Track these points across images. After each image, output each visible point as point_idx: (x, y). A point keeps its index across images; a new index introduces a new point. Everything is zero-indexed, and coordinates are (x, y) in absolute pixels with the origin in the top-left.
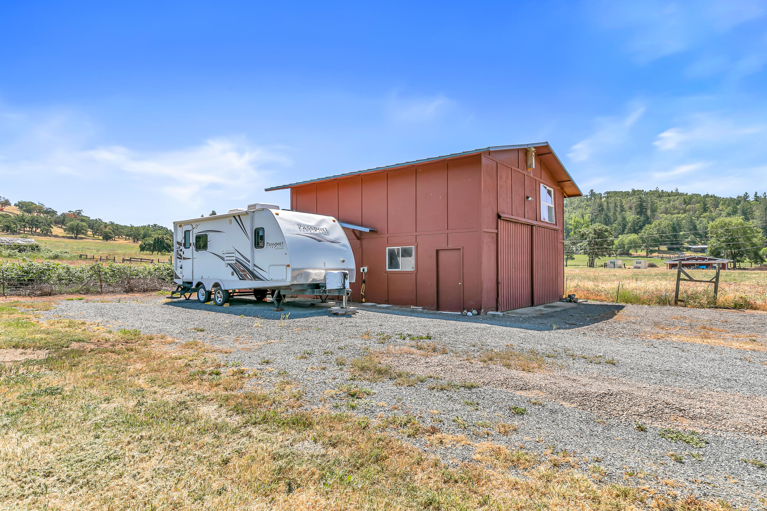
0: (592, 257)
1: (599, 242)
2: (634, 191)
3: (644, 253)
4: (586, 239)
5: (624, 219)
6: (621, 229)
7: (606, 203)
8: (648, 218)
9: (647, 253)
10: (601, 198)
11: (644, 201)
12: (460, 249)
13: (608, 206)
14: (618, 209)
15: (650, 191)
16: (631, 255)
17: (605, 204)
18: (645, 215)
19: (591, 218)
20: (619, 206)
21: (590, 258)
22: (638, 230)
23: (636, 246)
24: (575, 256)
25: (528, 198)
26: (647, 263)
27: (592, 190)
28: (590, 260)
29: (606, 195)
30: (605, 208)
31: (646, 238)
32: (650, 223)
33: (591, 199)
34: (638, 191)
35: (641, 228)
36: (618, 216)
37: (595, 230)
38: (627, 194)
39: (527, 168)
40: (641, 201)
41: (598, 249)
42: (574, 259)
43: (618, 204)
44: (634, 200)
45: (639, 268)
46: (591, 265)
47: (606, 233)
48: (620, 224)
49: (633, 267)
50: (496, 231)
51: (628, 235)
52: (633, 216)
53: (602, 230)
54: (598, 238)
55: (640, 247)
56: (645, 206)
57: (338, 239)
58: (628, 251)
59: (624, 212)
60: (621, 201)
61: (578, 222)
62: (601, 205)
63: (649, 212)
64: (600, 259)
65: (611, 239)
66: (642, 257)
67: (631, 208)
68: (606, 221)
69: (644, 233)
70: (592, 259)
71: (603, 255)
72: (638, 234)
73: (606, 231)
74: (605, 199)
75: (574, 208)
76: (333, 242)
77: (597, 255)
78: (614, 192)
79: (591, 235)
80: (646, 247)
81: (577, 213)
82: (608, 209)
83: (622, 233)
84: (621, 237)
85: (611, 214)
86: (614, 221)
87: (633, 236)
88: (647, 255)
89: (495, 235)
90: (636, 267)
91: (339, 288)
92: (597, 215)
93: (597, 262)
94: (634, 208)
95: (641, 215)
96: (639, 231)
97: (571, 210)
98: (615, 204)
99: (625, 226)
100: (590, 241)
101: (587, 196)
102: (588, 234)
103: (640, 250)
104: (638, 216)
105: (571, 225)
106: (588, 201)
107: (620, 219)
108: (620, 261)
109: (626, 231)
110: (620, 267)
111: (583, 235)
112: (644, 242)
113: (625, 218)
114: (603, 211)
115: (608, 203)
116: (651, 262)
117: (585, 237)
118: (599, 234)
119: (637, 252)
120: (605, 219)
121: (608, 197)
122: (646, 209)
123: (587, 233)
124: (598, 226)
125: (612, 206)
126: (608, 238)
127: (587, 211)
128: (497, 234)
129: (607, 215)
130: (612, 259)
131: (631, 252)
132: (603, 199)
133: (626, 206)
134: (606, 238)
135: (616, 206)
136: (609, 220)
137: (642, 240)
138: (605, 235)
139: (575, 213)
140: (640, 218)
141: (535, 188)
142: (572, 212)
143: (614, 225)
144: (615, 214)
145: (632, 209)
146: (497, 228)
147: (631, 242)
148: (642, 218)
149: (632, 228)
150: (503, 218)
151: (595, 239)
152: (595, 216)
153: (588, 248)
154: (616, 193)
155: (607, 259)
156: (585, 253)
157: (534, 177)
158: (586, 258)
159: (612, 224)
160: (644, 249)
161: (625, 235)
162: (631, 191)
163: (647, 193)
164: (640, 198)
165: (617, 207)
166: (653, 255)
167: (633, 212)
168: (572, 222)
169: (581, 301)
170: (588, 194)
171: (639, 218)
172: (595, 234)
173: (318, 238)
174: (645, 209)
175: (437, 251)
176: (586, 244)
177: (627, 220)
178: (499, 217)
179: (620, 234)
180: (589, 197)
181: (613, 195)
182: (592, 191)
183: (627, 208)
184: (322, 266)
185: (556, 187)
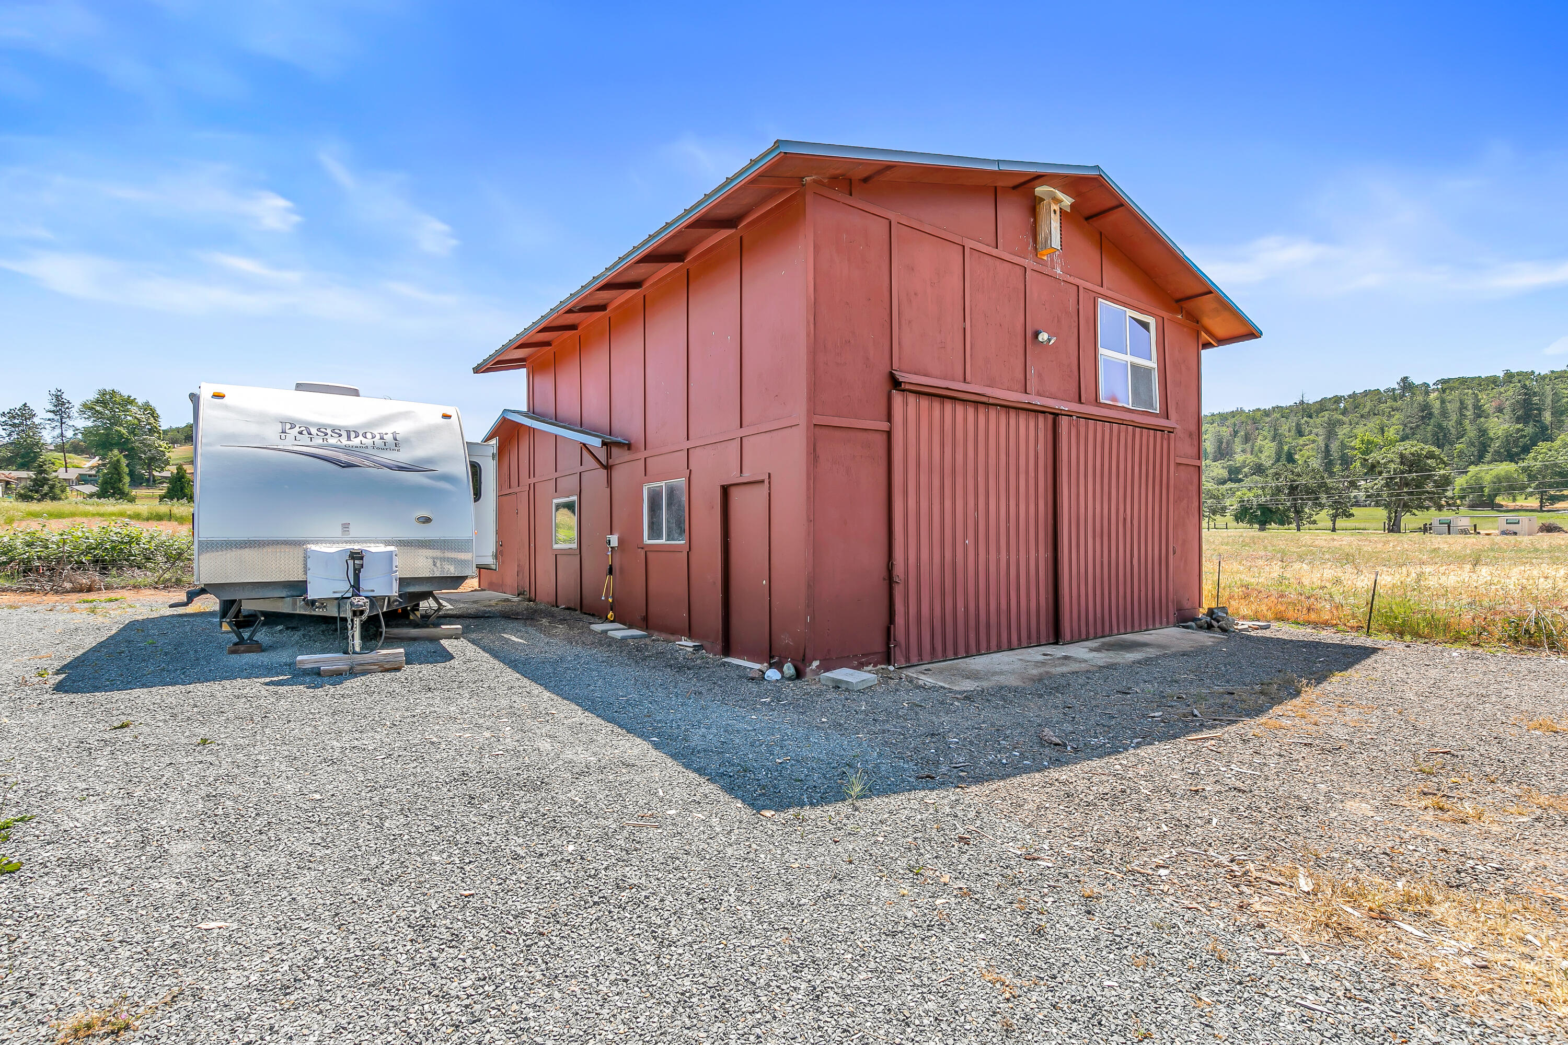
0: (1396, 512)
1: (1413, 479)
2: (1509, 376)
3: (1534, 502)
4: (1380, 473)
5: (1483, 432)
6: (1476, 453)
7: (1438, 402)
8: (1544, 428)
9: (1541, 502)
10: (1427, 393)
11: (1535, 393)
12: (763, 481)
13: (1442, 407)
14: (1469, 413)
15: (1552, 372)
16: (1501, 506)
17: (1437, 404)
18: (1537, 421)
19: (1401, 433)
20: (1470, 407)
21: (1390, 513)
22: (1517, 454)
23: (1512, 487)
24: (1354, 510)
25: (1036, 334)
26: (1539, 523)
27: (1407, 378)
28: (1390, 519)
29: (1439, 386)
30: (1436, 411)
31: (1539, 471)
32: (1551, 439)
33: (1402, 396)
34: (1519, 374)
35: (1526, 450)
36: (1468, 427)
37: (1402, 456)
38: (1493, 381)
39: (1036, 249)
40: (1526, 394)
41: (1411, 493)
42: (1352, 515)
43: (1470, 402)
44: (1511, 394)
45: (1515, 534)
46: (1394, 527)
47: (1429, 461)
48: (1472, 444)
49: (1497, 532)
50: (884, 426)
51: (1491, 466)
52: (1506, 426)
53: (1419, 455)
54: (1410, 472)
55: (1523, 488)
56: (1537, 404)
57: (430, 460)
58: (1492, 497)
59: (1482, 419)
60: (1477, 396)
61: (1369, 442)
62: (1426, 408)
63: (1547, 417)
64: (1414, 514)
65: (1442, 472)
66: (1527, 510)
67: (1500, 410)
68: (1438, 439)
69: (1535, 460)
70: (1396, 516)
71: (1421, 507)
72: (1517, 463)
73: (1431, 455)
74: (1436, 394)
75: (1362, 416)
76: (401, 469)
77: (1407, 507)
78: (1459, 379)
79: (1393, 466)
80: (1537, 487)
81: (1371, 425)
82: (1444, 414)
83: (1479, 460)
84: (1473, 469)
85: (1451, 424)
86: (1458, 438)
87: (1506, 468)
88: (1541, 506)
89: (881, 439)
90: (1504, 533)
91: (339, 595)
92: (1418, 426)
93: (1408, 520)
94: (1507, 410)
95: (1526, 423)
96: (1522, 456)
97: (1356, 420)
98: (1462, 402)
99: (1485, 447)
100: (1391, 478)
101: (1394, 390)
102: (1385, 464)
103: (1524, 496)
104: (1520, 426)
105: (1353, 448)
106: (1395, 400)
107: (1472, 432)
108: (1463, 519)
109: (1488, 457)
110: (1465, 532)
111: (1373, 467)
112: (1532, 478)
113: (1485, 431)
114: (1430, 419)
115: (1443, 402)
116: (1552, 521)
117: (1377, 470)
118: (1413, 463)
119: (1514, 500)
120: (1435, 434)
121: (1444, 391)
122: (1539, 410)
123: (1383, 461)
124: (1410, 447)
125: (1452, 407)
126: (1434, 470)
127: (1394, 420)
128: (889, 434)
129: (1440, 426)
130: (1446, 514)
131: (1499, 500)
132: (1433, 396)
133: (1489, 407)
134: (1431, 471)
135: (1463, 406)
136: (1445, 435)
137: (1529, 475)
138: (1425, 464)
139: (1365, 425)
140: (1522, 430)
141: (1072, 307)
142: (1357, 424)
143: (1457, 446)
144: (1459, 423)
145: (1505, 411)
146: (889, 418)
147: (1499, 479)
148: (1530, 430)
149: (1502, 450)
150: (907, 387)
151: (1403, 473)
152: (1411, 428)
153: (1385, 494)
154: (1463, 381)
155: (1432, 516)
156: (1377, 505)
157: (1071, 279)
158: (1382, 513)
159: (1452, 444)
160: (1531, 494)
161: (1486, 467)
162: (1501, 374)
163: (1544, 378)
164: (1524, 387)
165: (1465, 408)
166: (1556, 506)
167: (1507, 417)
168: (1356, 443)
169: (1248, 624)
170: (1397, 387)
171: (1518, 430)
172: (1402, 463)
173: (343, 457)
174: (1536, 409)
175: (725, 491)
176: (1379, 486)
177: (1491, 435)
178: (895, 383)
179: (1472, 463)
180: (1398, 392)
181: (1456, 384)
182: (1405, 379)
183: (1491, 411)
184: (337, 532)
185: (1165, 315)
